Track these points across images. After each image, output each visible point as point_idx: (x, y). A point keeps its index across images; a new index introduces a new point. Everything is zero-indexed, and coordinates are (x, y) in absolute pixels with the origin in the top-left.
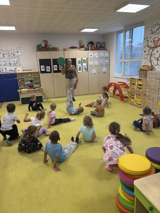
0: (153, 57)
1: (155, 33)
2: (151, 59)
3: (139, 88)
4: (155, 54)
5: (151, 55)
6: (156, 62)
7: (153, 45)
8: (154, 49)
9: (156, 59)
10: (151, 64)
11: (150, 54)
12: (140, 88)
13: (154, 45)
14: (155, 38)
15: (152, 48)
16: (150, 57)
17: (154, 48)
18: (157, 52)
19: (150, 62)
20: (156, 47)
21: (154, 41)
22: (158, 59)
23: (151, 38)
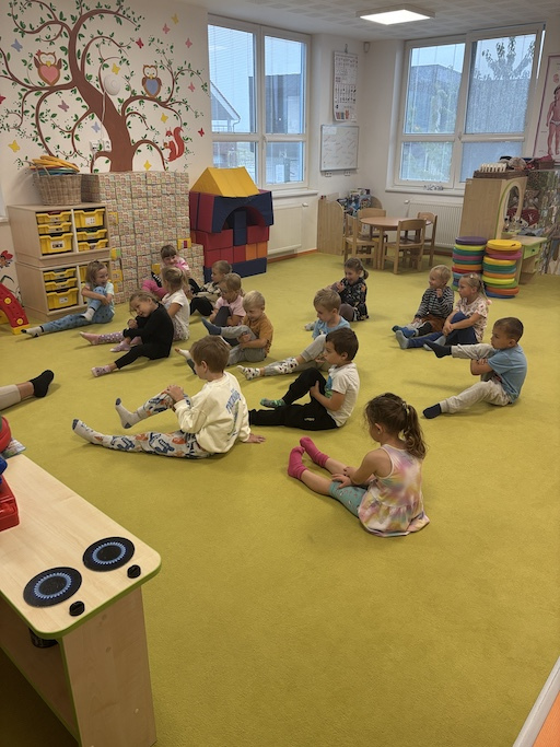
0: (49, 123)
1: (36, 36)
2: (40, 133)
3: (89, 241)
4: (54, 116)
5: (38, 116)
6: (66, 145)
7: (36, 80)
8: (46, 95)
9: (67, 134)
10: (48, 151)
11: (34, 111)
12: (96, 241)
13: (41, 81)
14: (39, 53)
15: (34, 89)
16: (37, 126)
17: (44, 92)
18: (64, 107)
19: (40, 141)
20: (54, 89)
21: (38, 64)
22: (72, 134)
23: (17, 46)
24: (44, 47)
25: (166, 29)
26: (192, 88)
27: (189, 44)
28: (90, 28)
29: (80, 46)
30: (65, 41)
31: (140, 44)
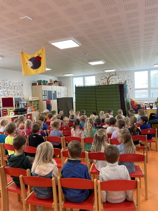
21: (103, 83)
23: (101, 82)
24: (104, 81)
25: (124, 75)
26: (129, 82)
27: (128, 76)
28: (111, 77)
29: (109, 80)
30: (107, 80)
31: (119, 78)
